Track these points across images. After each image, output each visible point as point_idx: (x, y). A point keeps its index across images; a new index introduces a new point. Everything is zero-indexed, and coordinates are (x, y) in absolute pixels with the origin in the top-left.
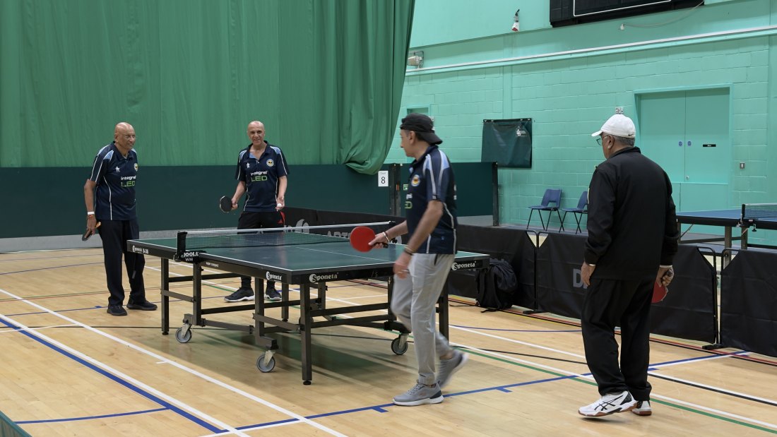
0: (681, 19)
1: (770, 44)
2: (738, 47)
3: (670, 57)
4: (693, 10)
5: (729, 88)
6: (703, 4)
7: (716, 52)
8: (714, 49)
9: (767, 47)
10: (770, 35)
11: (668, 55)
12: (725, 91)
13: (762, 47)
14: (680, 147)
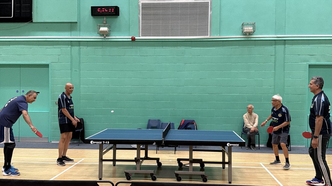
0: (17, 28)
1: (72, 45)
2: (53, 45)
3: (11, 46)
4: (26, 24)
5: (49, 64)
6: (32, 22)
7: (40, 46)
8: (39, 45)
9: (70, 46)
10: (71, 41)
11: (10, 45)
12: (47, 66)
13: (67, 46)
14: (17, 93)
